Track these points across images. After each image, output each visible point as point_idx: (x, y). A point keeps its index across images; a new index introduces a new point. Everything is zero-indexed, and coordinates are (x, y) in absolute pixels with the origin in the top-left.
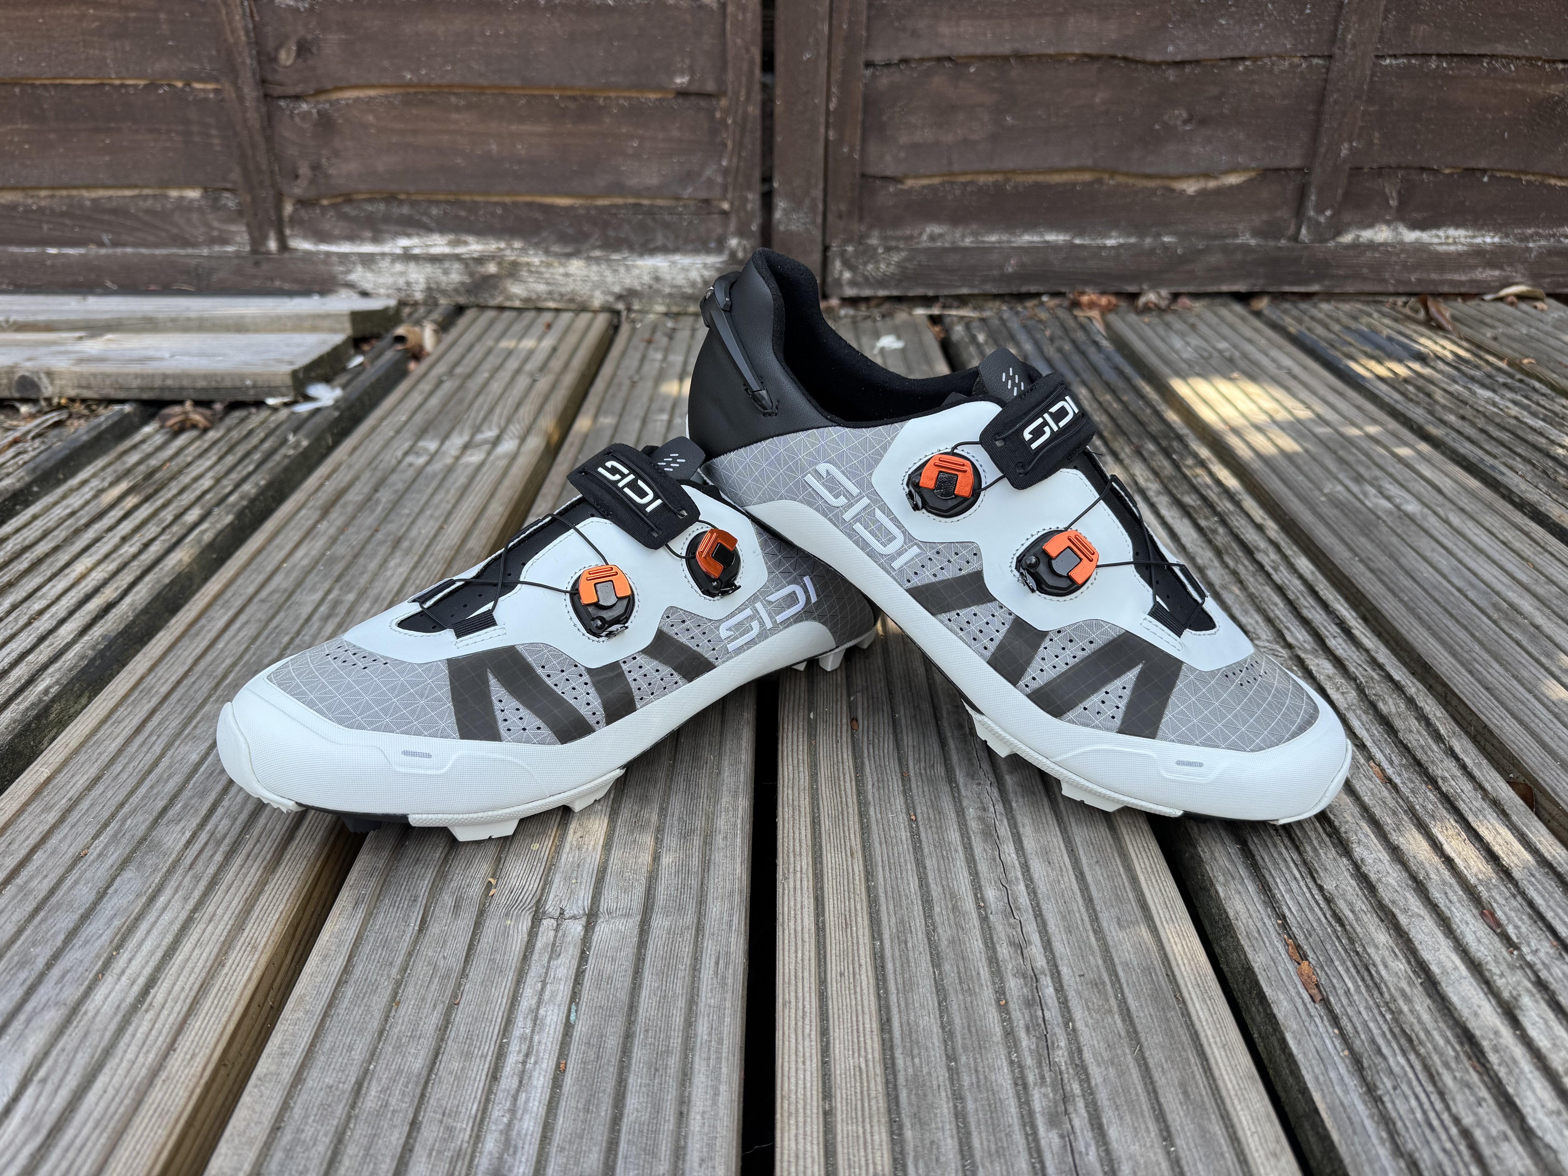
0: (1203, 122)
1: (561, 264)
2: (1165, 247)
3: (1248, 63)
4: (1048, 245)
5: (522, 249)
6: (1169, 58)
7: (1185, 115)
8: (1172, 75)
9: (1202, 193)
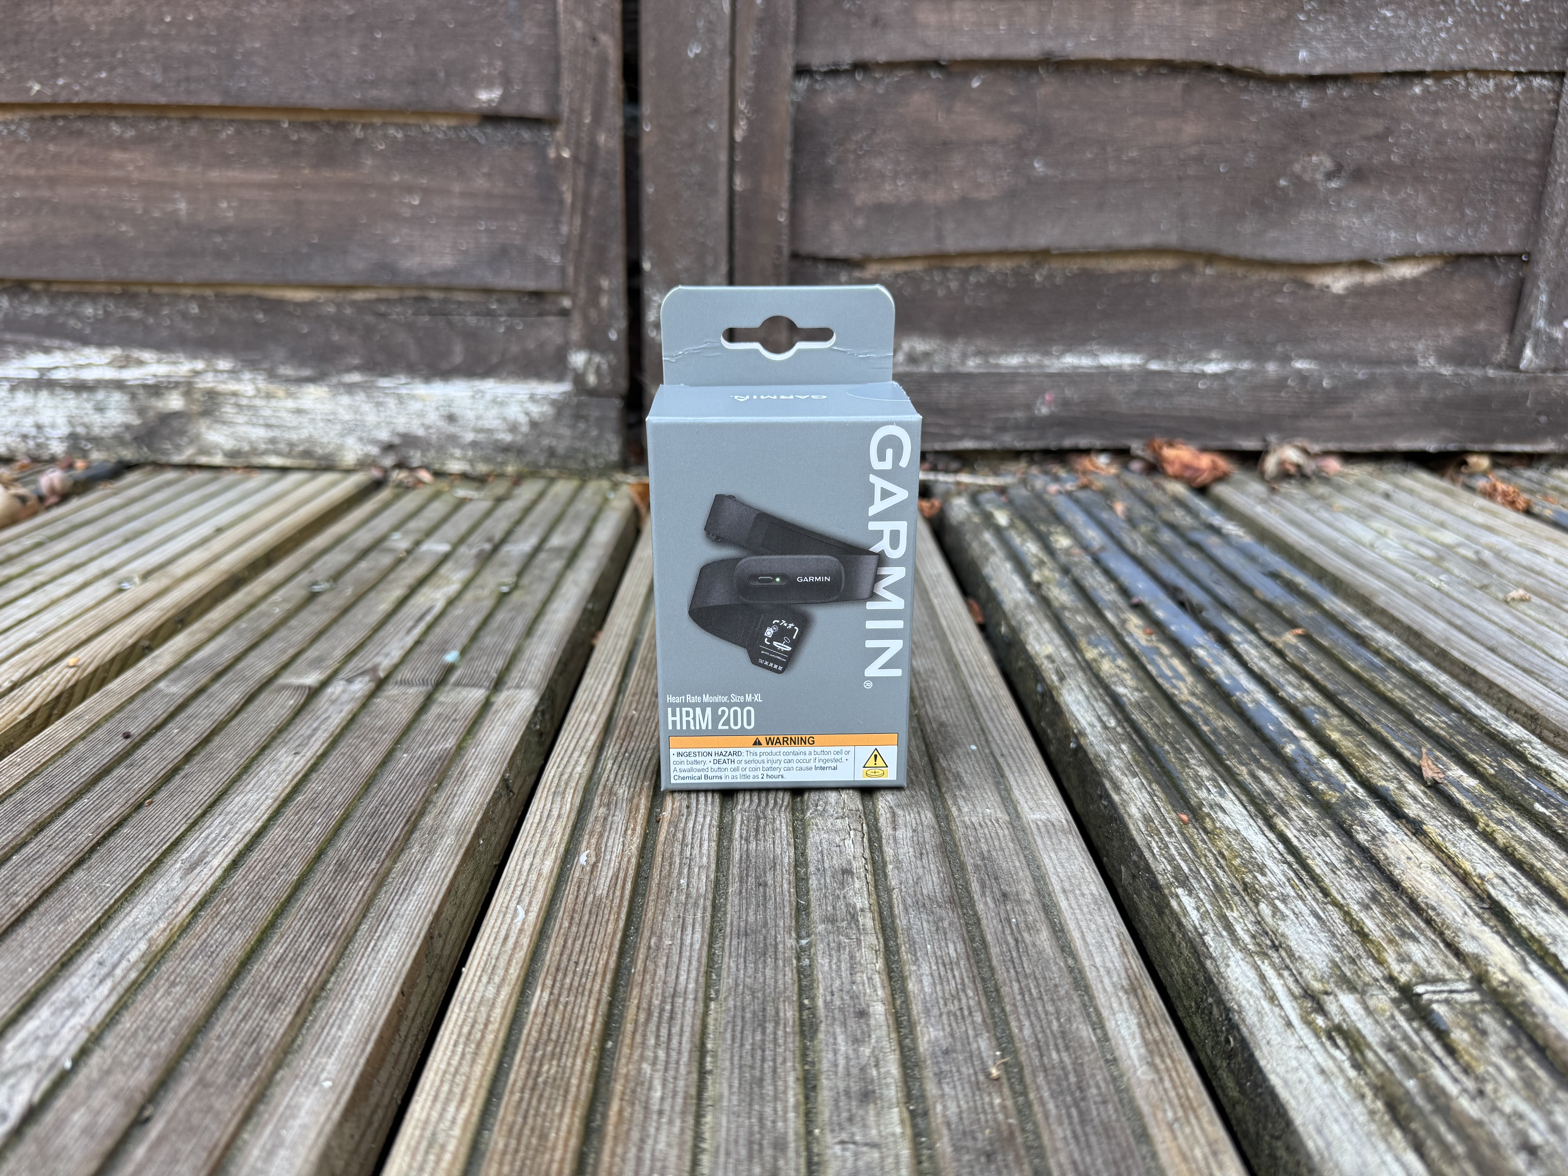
0: (1359, 175)
1: (290, 395)
2: (1303, 377)
3: (1429, 82)
4: (1105, 372)
5: (232, 372)
6: (1300, 70)
7: (1328, 164)
8: (1305, 99)
9: (1356, 291)
